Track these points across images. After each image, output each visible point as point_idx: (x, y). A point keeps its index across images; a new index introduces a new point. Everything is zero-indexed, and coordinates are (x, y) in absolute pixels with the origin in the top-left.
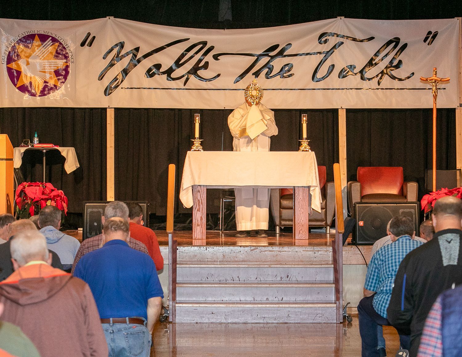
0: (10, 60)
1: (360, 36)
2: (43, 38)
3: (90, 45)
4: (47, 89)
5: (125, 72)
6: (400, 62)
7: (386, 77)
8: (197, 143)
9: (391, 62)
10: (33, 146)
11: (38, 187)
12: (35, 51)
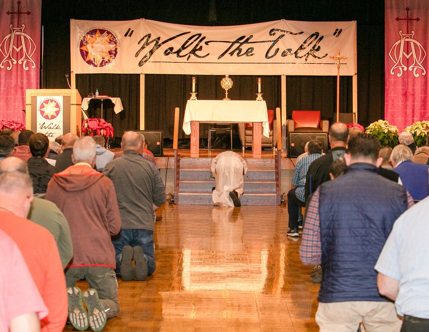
0: (82, 45)
1: (294, 32)
2: (102, 31)
3: (130, 35)
4: (104, 62)
5: (151, 52)
6: (319, 47)
7: (310, 56)
8: (194, 95)
9: (314, 47)
10: (95, 97)
11: (96, 122)
12: (97, 39)
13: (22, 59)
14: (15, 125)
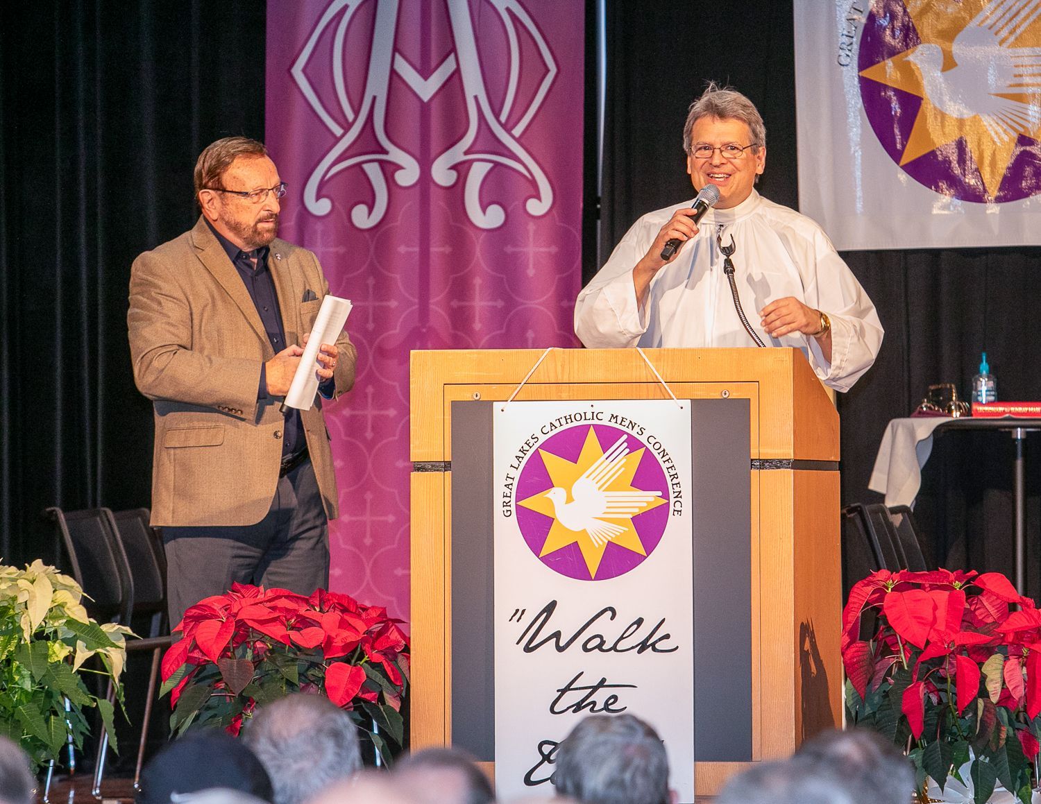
0: (872, 49)
4: (1028, 170)
10: (969, 412)
11: (942, 597)
12: (979, 9)
13: (457, 154)
14: (331, 618)
